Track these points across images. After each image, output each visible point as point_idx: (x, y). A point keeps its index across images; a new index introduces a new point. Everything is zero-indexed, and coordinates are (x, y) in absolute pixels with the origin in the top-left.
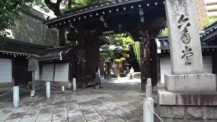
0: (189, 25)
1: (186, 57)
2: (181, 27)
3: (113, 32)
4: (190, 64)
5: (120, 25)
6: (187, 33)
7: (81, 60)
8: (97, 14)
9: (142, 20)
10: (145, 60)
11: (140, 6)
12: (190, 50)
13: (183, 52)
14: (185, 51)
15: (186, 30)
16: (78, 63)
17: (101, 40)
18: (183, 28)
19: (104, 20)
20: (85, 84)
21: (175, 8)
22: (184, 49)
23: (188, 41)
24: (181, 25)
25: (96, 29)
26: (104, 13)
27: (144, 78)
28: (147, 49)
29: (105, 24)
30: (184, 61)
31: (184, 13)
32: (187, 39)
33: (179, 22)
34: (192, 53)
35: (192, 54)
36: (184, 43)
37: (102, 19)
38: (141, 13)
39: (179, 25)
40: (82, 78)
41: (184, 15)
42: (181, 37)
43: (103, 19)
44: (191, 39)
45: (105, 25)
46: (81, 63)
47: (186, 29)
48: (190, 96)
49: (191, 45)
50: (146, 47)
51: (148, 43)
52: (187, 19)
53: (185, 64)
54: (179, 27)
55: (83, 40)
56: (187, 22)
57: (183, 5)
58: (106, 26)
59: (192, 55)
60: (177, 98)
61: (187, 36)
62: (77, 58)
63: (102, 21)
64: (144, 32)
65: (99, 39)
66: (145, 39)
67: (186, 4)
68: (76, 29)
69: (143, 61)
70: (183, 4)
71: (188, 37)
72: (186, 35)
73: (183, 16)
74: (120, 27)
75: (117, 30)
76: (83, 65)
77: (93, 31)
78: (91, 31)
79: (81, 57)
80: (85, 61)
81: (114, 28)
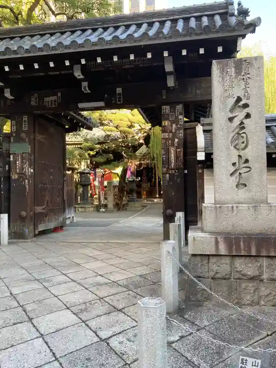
0: (248, 116)
1: (238, 173)
2: (234, 120)
3: (102, 104)
4: (246, 186)
5: (119, 90)
6: (243, 131)
7: (22, 169)
8: (67, 63)
9: (171, 82)
10: (173, 172)
11: (166, 54)
12: (247, 161)
13: (234, 164)
14: (237, 164)
15: (242, 126)
16: (14, 176)
17: (71, 121)
18: (237, 122)
19: (82, 77)
20: (32, 227)
21: (227, 83)
22: (236, 160)
23: (243, 145)
24: (236, 116)
25: (59, 94)
26: (83, 62)
28: (177, 148)
29: (85, 84)
30: (234, 180)
31: (241, 94)
32: (243, 143)
33: (232, 111)
34: (250, 168)
35: (249, 169)
36: (238, 149)
37: (78, 74)
38: (169, 67)
39: (231, 115)
40: (24, 213)
41: (243, 98)
42: (232, 138)
43: (80, 74)
44: (250, 142)
45: (85, 87)
46: (22, 175)
47: (242, 123)
48: (237, 240)
49: (248, 153)
50: (176, 145)
52: (246, 106)
53: (237, 186)
54: (231, 119)
56: (247, 110)
57: (242, 77)
58: (87, 88)
59: (249, 171)
60: (217, 243)
61: (243, 137)
63: (78, 77)
64: (173, 109)
65: (66, 116)
66: (174, 126)
67: (248, 76)
68: (9, 90)
69: (168, 175)
70: (243, 75)
71: (245, 140)
72: (242, 135)
73: (239, 99)
74: (119, 94)
75: (113, 102)
76: (26, 181)
77: (53, 98)
78: (48, 98)
79: (22, 162)
80: (32, 171)
81: (106, 96)
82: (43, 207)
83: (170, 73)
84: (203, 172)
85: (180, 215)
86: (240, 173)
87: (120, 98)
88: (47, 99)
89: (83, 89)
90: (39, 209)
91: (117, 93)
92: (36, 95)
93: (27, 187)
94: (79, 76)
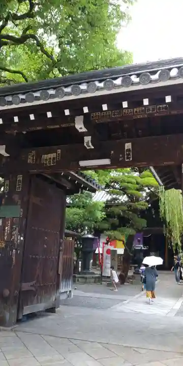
3: (107, 162)
5: (128, 146)
8: (67, 112)
17: (72, 181)
19: (84, 130)
25: (59, 151)
26: (86, 110)
29: (88, 139)
37: (80, 126)
43: (82, 126)
45: (88, 143)
46: (11, 243)
55: (20, 177)
58: (90, 144)
63: (80, 131)
65: (66, 176)
74: (128, 150)
75: (120, 159)
76: (14, 250)
77: (52, 156)
78: (46, 156)
79: (12, 228)
80: (22, 238)
81: (112, 152)
82: (32, 283)
87: (129, 155)
88: (44, 157)
89: (85, 145)
90: (26, 286)
91: (126, 148)
92: (34, 152)
93: (14, 258)
94: (81, 128)
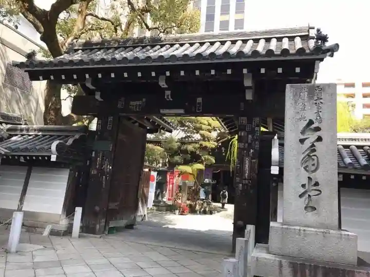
0: (319, 139)
1: (307, 196)
2: (305, 143)
3: (182, 111)
4: (316, 209)
5: (199, 100)
6: (314, 154)
7: (101, 165)
8: (153, 74)
9: (249, 96)
10: (247, 182)
11: (245, 71)
12: (317, 184)
13: (303, 186)
14: (307, 186)
15: (313, 148)
16: (94, 172)
17: (154, 123)
18: (308, 144)
19: (166, 86)
20: (103, 223)
21: (300, 106)
22: (305, 181)
23: (313, 168)
24: (307, 139)
25: (144, 100)
26: (168, 74)
27: (240, 223)
28: (252, 158)
29: (168, 93)
30: (303, 202)
31: (313, 118)
32: (313, 165)
33: (303, 132)
34: (320, 191)
35: (319, 193)
36: (307, 171)
37: (162, 84)
38: (248, 82)
39: (302, 137)
40: (97, 208)
41: (315, 121)
42: (303, 160)
43: (164, 84)
44: (321, 166)
45: (168, 96)
46: (101, 171)
47: (313, 145)
49: (319, 176)
50: (251, 155)
51: (257, 146)
52: (318, 129)
53: (306, 208)
54: (302, 141)
55: (111, 119)
56: (318, 133)
57: (315, 102)
58: (170, 97)
59: (319, 194)
61: (313, 160)
62: (90, 159)
63: (162, 87)
64: (250, 121)
65: (148, 120)
66: (250, 136)
67: (321, 101)
68: (99, 93)
69: (241, 185)
70: (316, 100)
71: (315, 162)
72: (313, 157)
73: (311, 122)
74: (199, 103)
75: (193, 110)
76: (104, 177)
77: (138, 103)
79: (102, 159)
80: (111, 168)
82: (116, 204)
83: (249, 88)
84: (277, 185)
85: (251, 228)
86: (309, 195)
87: (200, 107)
88: (132, 103)
89: (166, 97)
90: (113, 206)
91: (198, 101)
92: (123, 99)
93: (104, 182)
94: (163, 85)
